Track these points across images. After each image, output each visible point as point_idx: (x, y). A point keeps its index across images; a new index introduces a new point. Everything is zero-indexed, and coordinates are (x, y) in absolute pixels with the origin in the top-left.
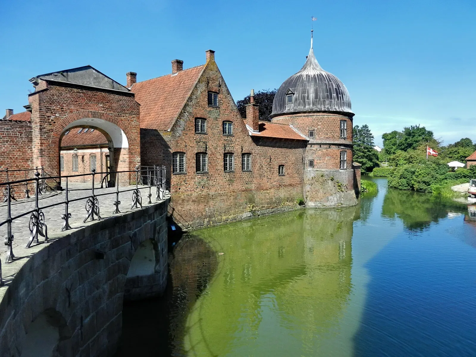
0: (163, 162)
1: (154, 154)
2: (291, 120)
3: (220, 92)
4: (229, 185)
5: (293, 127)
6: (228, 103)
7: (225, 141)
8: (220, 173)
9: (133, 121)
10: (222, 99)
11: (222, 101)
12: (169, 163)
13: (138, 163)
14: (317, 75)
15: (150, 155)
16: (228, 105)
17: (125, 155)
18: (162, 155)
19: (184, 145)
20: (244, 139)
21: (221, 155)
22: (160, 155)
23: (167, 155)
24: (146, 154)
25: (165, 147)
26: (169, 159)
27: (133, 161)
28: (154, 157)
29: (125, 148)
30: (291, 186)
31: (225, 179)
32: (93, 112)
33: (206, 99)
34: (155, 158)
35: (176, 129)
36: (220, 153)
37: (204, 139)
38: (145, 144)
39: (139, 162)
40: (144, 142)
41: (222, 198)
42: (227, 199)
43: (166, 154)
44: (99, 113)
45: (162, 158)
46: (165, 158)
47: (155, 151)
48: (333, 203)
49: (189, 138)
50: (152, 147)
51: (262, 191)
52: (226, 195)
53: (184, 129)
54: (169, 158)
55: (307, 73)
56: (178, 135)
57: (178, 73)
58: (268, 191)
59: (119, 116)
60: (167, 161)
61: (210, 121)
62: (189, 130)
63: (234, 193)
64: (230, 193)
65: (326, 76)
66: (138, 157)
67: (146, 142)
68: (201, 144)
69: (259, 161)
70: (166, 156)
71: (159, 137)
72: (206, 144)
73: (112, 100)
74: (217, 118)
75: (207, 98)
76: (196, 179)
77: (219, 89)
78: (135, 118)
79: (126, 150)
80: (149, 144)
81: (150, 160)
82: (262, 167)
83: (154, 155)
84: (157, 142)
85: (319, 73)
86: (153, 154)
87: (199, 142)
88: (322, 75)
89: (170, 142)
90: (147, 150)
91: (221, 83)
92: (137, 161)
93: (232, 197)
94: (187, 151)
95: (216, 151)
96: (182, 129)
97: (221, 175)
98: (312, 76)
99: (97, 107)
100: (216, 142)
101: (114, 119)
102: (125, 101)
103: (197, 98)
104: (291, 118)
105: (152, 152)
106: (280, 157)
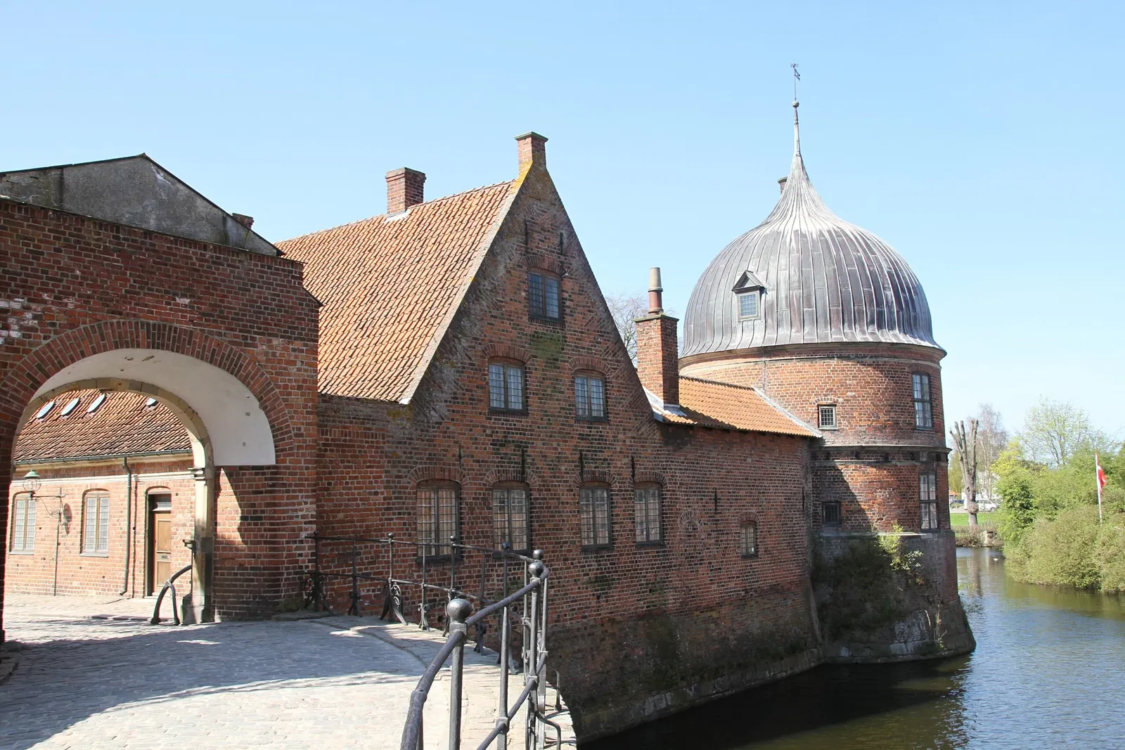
0: (386, 519)
1: (356, 488)
2: (756, 372)
3: (565, 272)
4: (598, 597)
5: (763, 395)
6: (590, 311)
7: (582, 439)
8: (570, 556)
9: (294, 363)
10: (570, 296)
11: (572, 300)
12: (405, 524)
13: (305, 523)
14: (829, 232)
15: (341, 494)
16: (590, 316)
17: (261, 492)
18: (382, 493)
19: (454, 455)
20: (640, 433)
21: (572, 490)
22: (376, 493)
23: (400, 492)
24: (327, 489)
25: (394, 462)
26: (407, 509)
27: (291, 518)
28: (356, 499)
29: (261, 468)
30: (778, 591)
31: (585, 575)
32: (154, 325)
33: (524, 294)
34: (358, 505)
35: (430, 394)
36: (567, 482)
37: (517, 434)
38: (326, 450)
39: (310, 523)
40: (324, 445)
41: (577, 648)
42: (592, 649)
43: (396, 487)
44: (175, 332)
45: (383, 504)
46: (394, 504)
47: (356, 478)
48: (910, 646)
49: (471, 430)
50: (348, 462)
51: (696, 613)
52: (589, 635)
53: (453, 398)
54: (404, 503)
55: (796, 227)
56: (434, 416)
57: (409, 211)
58: (714, 614)
59: (247, 345)
60: (399, 514)
61: (536, 369)
62: (470, 399)
63: (612, 624)
64: (603, 625)
65: (856, 238)
66: (309, 500)
67: (329, 445)
68: (509, 450)
69: (685, 510)
70: (396, 498)
71: (374, 427)
72: (523, 451)
73: (224, 281)
74: (557, 360)
75: (525, 291)
76: (493, 580)
77: (561, 262)
78: (302, 351)
79: (264, 474)
80: (338, 451)
81: (339, 511)
82: (694, 529)
83: (356, 492)
84: (367, 442)
85: (831, 227)
86: (350, 489)
87: (503, 445)
88: (842, 230)
89: (410, 444)
90: (330, 473)
91: (565, 241)
92: (303, 517)
93: (608, 643)
94: (464, 476)
95: (555, 477)
96: (448, 397)
97: (572, 564)
98: (814, 236)
99: (171, 309)
100: (555, 444)
101: (229, 356)
102: (269, 289)
103: (494, 290)
104: (757, 367)
105: (347, 483)
106: (742, 493)
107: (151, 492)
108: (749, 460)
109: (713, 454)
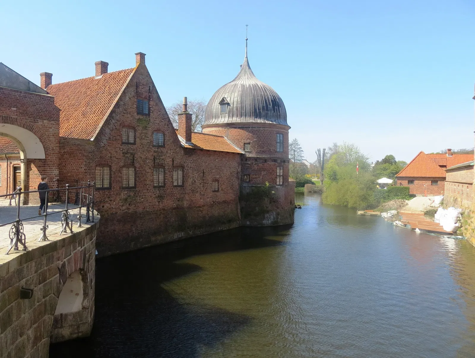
0: (85, 176)
1: (74, 166)
2: (225, 131)
3: (151, 99)
4: (159, 202)
5: (227, 139)
6: (159, 111)
7: (155, 152)
8: (149, 189)
9: (51, 128)
10: (152, 107)
11: (153, 108)
12: (91, 177)
13: (55, 176)
14: (253, 85)
15: (69, 168)
16: (159, 113)
17: (41, 167)
18: (84, 168)
19: (109, 157)
20: (176, 151)
21: (151, 168)
22: (81, 168)
23: (90, 168)
24: (65, 166)
25: (88, 158)
26: (92, 173)
27: (50, 174)
28: (74, 170)
29: (41, 159)
30: (226, 203)
31: (154, 195)
32: (4, 116)
33: (135, 106)
34: (75, 171)
35: (101, 138)
36: (149, 166)
37: (131, 150)
38: (64, 154)
39: (57, 176)
40: (63, 153)
41: (151, 217)
42: (156, 218)
43: (88, 166)
44: (11, 118)
45: (84, 171)
46: (88, 171)
47: (75, 163)
48: (270, 221)
49: (115, 149)
50: (72, 158)
51: (194, 208)
52: (155, 213)
53: (109, 139)
54: (91, 171)
55: (242, 83)
56: (102, 145)
57: (102, 76)
58: (201, 209)
59: (35, 122)
60: (89, 174)
61: (139, 130)
62: (115, 139)
63: (164, 210)
64: (160, 210)
65: (261, 87)
66: (56, 169)
67: (65, 153)
68: (129, 155)
69: (191, 176)
70: (88, 169)
71: (81, 147)
72: (133, 156)
73: (27, 103)
74: (147, 127)
75: (136, 105)
76: (122, 195)
77: (150, 96)
78: (54, 124)
79: (42, 161)
80: (68, 155)
81: (69, 173)
82: (195, 182)
83: (75, 167)
84: (79, 152)
85: (254, 83)
86: (73, 166)
87: (127, 154)
88: (257, 85)
89: (93, 153)
90: (66, 161)
91: (151, 88)
92: (54, 174)
93: (162, 216)
94: (112, 163)
95: (144, 164)
96: (107, 138)
97: (150, 191)
98: (247, 86)
99: (10, 111)
100: (145, 154)
101: (29, 126)
102: (43, 105)
103: (124, 104)
104: (225, 130)
105: (72, 164)
106: (214, 171)
107: (14, 166)
108: (217, 160)
109: (204, 158)
